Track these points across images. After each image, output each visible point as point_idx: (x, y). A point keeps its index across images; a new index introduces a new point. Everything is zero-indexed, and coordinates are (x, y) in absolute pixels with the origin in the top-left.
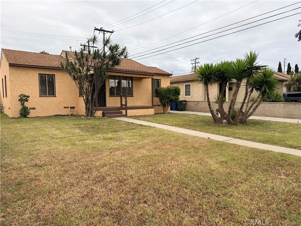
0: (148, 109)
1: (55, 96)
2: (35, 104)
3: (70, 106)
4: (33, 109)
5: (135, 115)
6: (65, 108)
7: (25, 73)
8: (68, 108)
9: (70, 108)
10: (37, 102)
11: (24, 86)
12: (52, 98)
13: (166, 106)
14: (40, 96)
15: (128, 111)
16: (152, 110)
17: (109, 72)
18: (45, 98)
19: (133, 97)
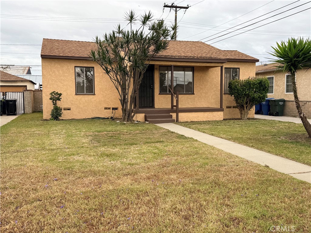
0: (214, 113)
1: (94, 94)
2: (70, 104)
3: (112, 106)
4: (68, 110)
5: (192, 120)
6: (106, 108)
7: (59, 66)
8: (109, 109)
9: (111, 109)
10: (72, 101)
11: (57, 82)
12: (91, 97)
13: (245, 108)
14: (76, 94)
15: (180, 114)
16: (220, 114)
17: (151, 60)
18: (82, 96)
19: (193, 95)
